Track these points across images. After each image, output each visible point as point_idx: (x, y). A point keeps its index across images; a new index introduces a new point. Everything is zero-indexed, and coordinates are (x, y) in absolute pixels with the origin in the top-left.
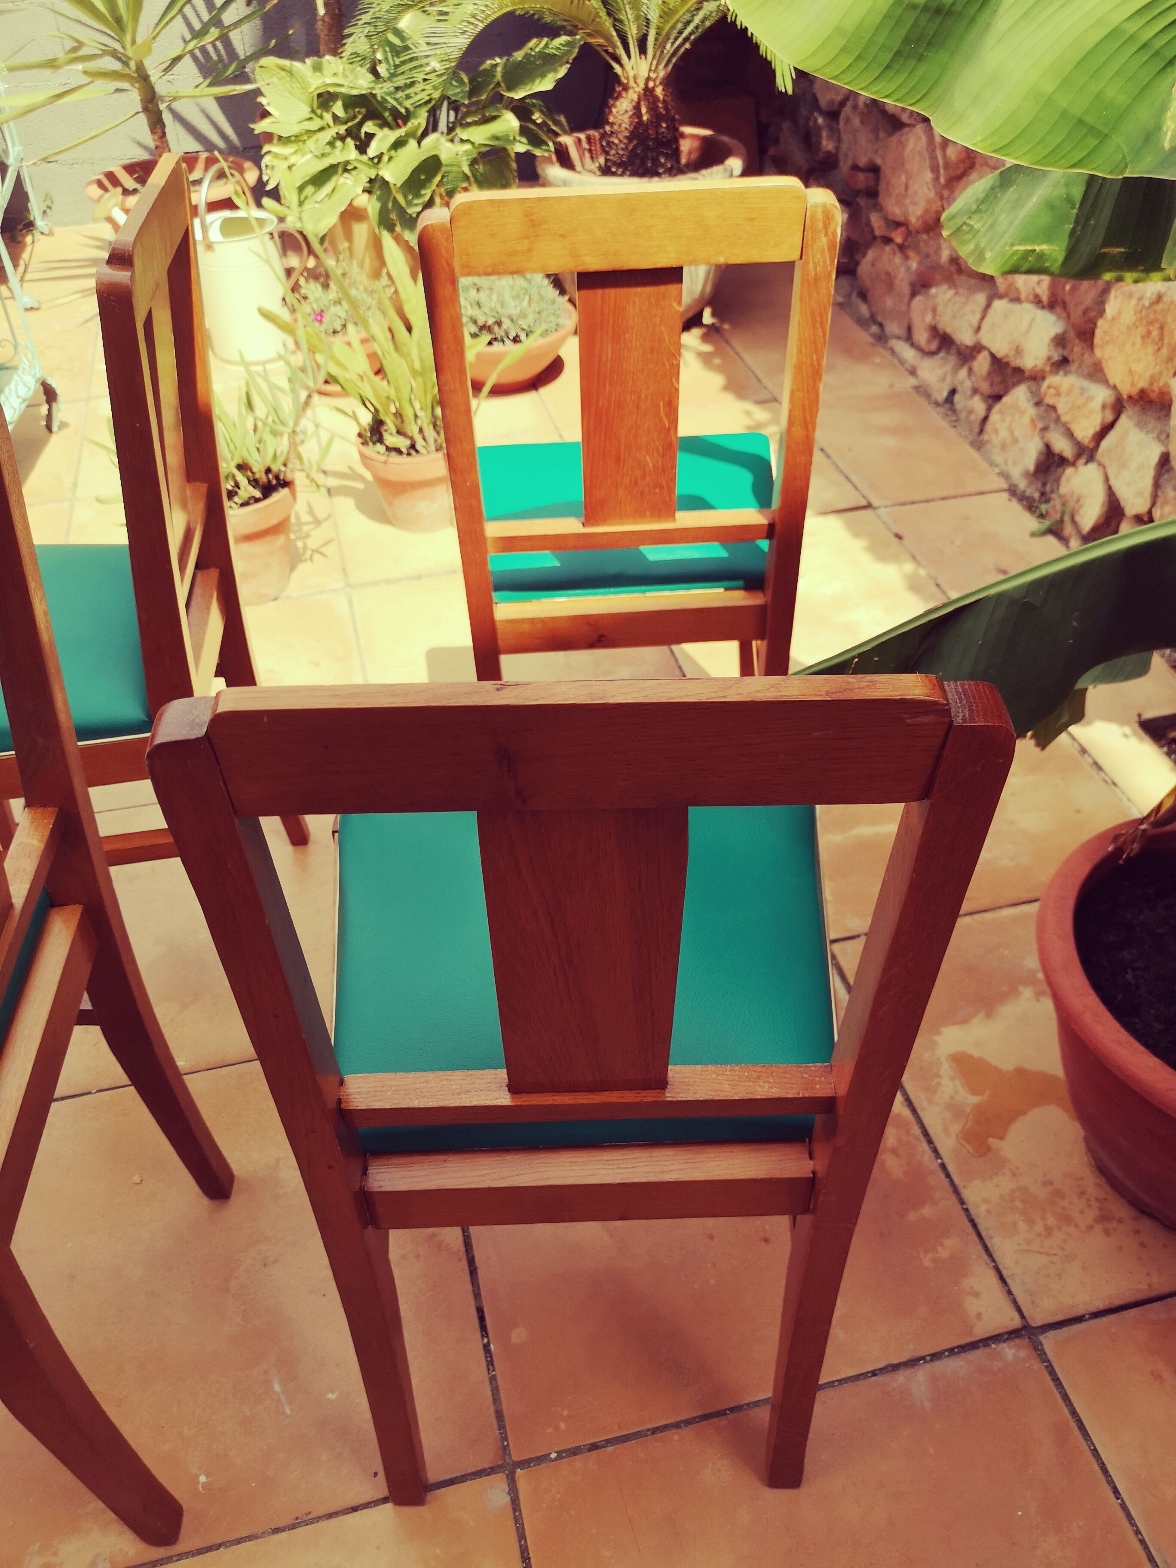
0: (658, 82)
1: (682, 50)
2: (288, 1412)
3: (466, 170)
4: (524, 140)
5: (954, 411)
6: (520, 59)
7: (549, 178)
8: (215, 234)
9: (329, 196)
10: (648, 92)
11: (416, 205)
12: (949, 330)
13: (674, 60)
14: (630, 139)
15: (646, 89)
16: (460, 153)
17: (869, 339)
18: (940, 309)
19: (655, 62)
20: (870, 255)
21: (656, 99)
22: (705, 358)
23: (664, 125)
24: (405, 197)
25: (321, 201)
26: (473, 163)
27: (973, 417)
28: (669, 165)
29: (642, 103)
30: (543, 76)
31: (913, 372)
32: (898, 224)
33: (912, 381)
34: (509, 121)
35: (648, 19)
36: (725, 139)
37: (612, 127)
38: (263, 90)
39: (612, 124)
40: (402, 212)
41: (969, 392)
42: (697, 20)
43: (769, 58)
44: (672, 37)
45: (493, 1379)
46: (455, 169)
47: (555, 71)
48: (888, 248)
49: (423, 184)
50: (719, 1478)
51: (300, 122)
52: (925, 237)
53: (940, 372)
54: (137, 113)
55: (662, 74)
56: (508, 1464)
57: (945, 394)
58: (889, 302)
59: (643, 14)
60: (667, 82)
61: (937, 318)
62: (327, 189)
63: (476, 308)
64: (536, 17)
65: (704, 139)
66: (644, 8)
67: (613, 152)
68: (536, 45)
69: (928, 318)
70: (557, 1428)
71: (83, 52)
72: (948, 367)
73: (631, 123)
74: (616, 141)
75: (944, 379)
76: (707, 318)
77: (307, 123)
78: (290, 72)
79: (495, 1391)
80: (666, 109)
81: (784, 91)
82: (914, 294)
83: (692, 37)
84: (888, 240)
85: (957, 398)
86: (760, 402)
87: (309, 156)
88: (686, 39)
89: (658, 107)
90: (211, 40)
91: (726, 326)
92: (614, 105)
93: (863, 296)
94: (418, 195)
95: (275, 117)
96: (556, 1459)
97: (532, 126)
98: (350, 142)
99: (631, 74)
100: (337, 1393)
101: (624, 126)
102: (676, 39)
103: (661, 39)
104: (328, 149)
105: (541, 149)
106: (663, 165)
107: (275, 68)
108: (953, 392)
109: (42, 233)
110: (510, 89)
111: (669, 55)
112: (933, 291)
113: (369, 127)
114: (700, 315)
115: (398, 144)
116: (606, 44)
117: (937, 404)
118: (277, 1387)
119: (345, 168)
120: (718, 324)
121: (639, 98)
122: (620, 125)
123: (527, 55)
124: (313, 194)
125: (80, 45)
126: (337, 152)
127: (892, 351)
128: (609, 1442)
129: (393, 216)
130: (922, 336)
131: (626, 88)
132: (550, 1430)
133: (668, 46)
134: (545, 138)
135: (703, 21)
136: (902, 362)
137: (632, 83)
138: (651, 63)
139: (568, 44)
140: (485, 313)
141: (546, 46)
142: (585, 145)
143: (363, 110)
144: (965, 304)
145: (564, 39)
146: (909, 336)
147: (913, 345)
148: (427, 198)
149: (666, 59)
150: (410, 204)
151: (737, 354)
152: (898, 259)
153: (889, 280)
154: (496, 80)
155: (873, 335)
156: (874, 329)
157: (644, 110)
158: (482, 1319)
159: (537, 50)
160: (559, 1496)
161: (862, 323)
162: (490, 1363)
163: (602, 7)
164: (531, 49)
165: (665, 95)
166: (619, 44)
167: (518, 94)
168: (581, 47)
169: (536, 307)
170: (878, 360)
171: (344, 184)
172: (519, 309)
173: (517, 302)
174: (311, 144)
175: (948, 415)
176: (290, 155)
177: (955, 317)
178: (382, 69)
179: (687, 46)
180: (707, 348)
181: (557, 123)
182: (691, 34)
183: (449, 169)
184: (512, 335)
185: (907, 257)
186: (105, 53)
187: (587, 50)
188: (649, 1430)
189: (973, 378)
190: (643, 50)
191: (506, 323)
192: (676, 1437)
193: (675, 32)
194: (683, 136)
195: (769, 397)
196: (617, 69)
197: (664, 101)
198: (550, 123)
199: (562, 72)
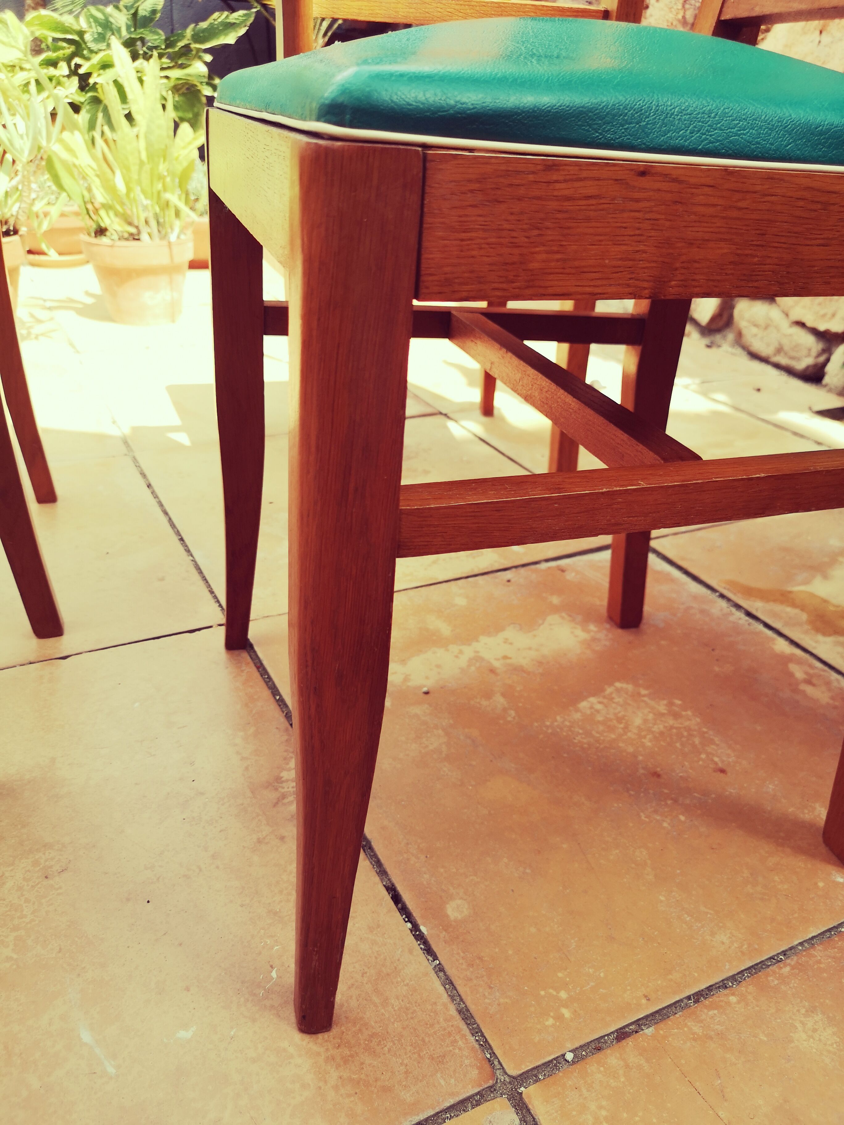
2: (111, 1070)
6: (205, 26)
30: (226, 34)
45: (440, 969)
47: (236, 31)
50: (820, 1040)
56: (504, 1083)
68: (218, 17)
70: (559, 1017)
79: (448, 983)
96: (574, 1062)
100: (194, 1029)
118: (86, 1036)
123: (211, 24)
128: (640, 1024)
132: (550, 1022)
139: (245, 15)
141: (227, 17)
145: (242, 12)
154: (186, 38)
158: (396, 898)
159: (220, 20)
160: (604, 1113)
162: (429, 951)
164: (214, 20)
188: (689, 998)
192: (733, 999)
199: (242, 31)
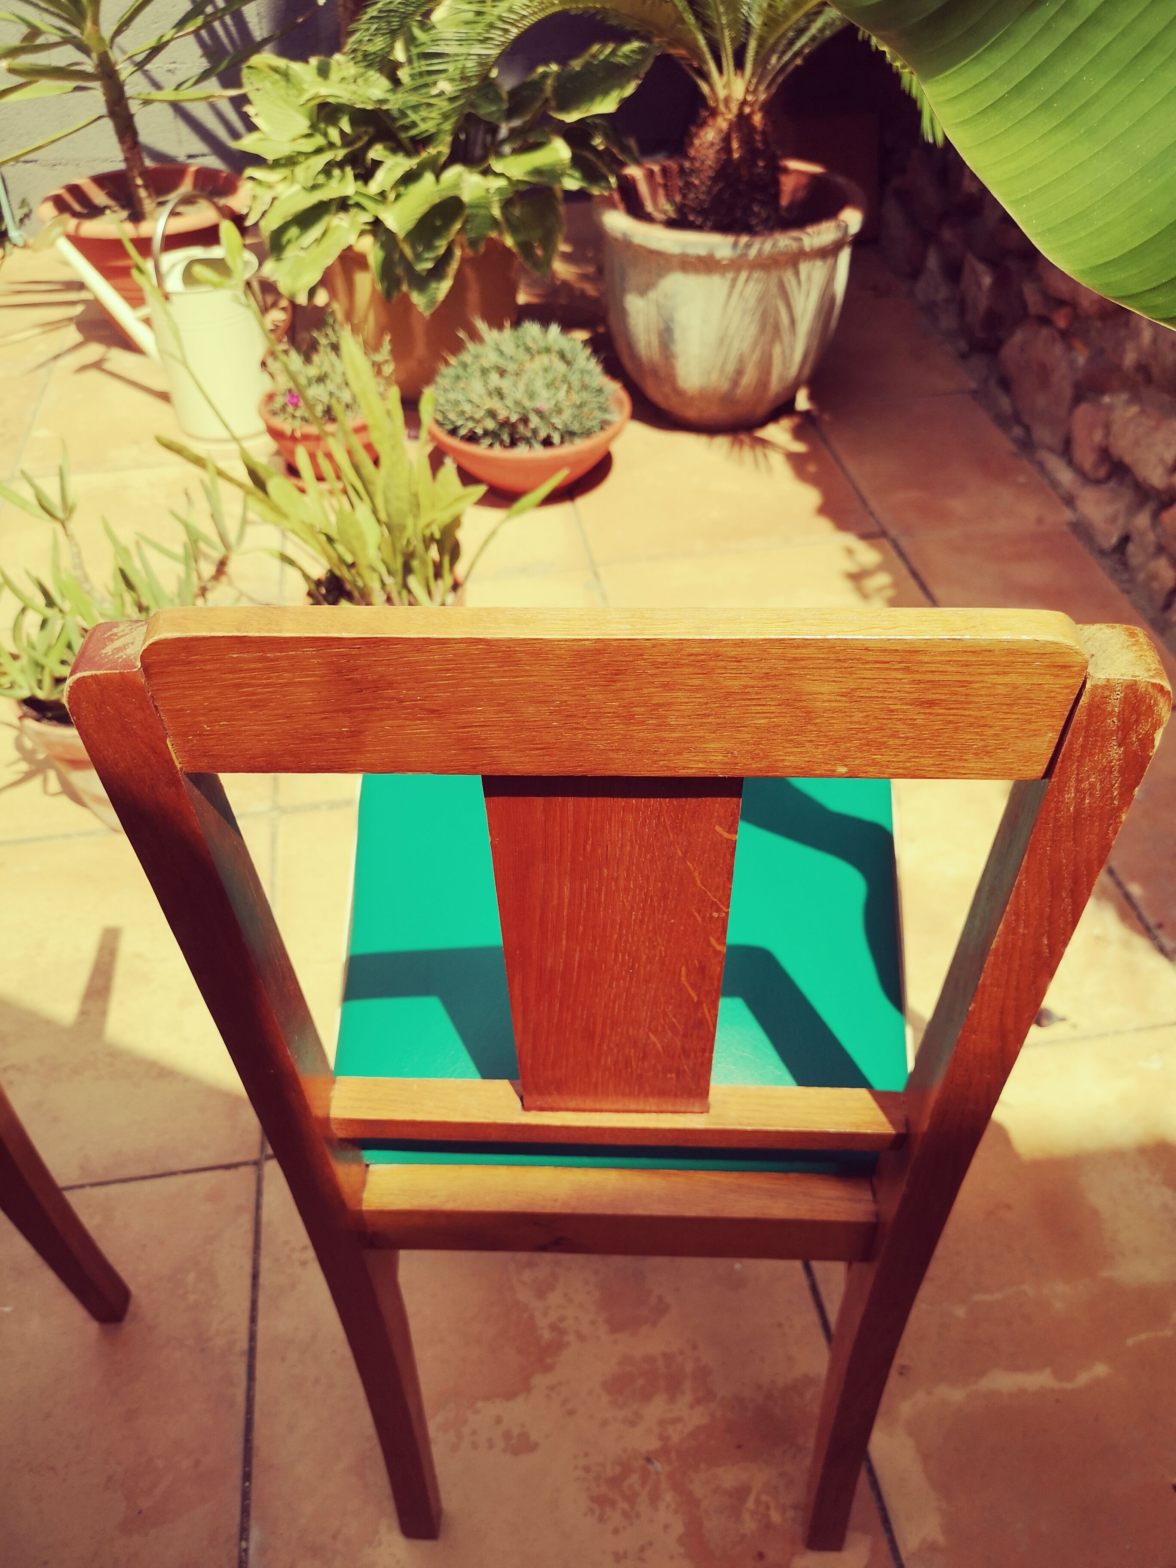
0: (757, 107)
1: (791, 67)
3: (496, 212)
4: (577, 174)
5: (1125, 565)
6: (578, 69)
7: (605, 227)
8: (174, 282)
9: (318, 241)
10: (742, 121)
11: (427, 260)
12: (1127, 459)
13: (780, 79)
14: (714, 180)
15: (740, 115)
16: (492, 191)
17: (1011, 447)
18: (1115, 428)
19: (754, 81)
20: (1019, 336)
21: (753, 128)
22: (796, 461)
23: (761, 164)
24: (413, 248)
25: (308, 248)
26: (506, 205)
27: (1156, 585)
28: (764, 215)
29: (734, 136)
30: (606, 93)
31: (1070, 501)
32: (1061, 303)
33: (1068, 515)
34: (557, 151)
35: (748, 24)
36: (840, 180)
37: (692, 163)
38: (251, 96)
39: (693, 159)
40: (409, 268)
41: (1151, 549)
42: (814, 29)
43: (914, 96)
44: (781, 48)
46: (482, 212)
47: (622, 87)
48: (1045, 332)
49: (438, 232)
51: (294, 140)
52: (1099, 324)
53: (1109, 510)
54: (100, 118)
55: (763, 97)
57: (1114, 540)
58: (1041, 401)
59: (743, 17)
60: (767, 108)
61: (1111, 439)
62: (315, 232)
63: (496, 399)
64: (599, 17)
65: (813, 177)
66: (745, 9)
67: (692, 196)
68: (601, 51)
69: (1098, 436)
71: (40, 40)
72: (1120, 506)
73: (718, 160)
74: (696, 182)
75: (1113, 520)
76: (802, 402)
77: (304, 141)
78: (286, 75)
80: (765, 141)
81: (931, 140)
82: (1078, 399)
83: (807, 51)
84: (1045, 321)
85: (1131, 548)
86: (865, 536)
87: (297, 187)
88: (796, 55)
89: (754, 139)
90: (192, 29)
91: (826, 417)
92: (696, 135)
93: (1006, 384)
94: (430, 247)
95: (263, 133)
97: (589, 155)
98: (349, 171)
99: (722, 93)
101: (709, 163)
102: (784, 53)
103: (763, 52)
104: (321, 179)
105: (599, 186)
106: (758, 215)
107: (267, 70)
108: (1125, 539)
109: (15, 245)
110: (564, 107)
111: (774, 73)
112: (1107, 399)
113: (377, 152)
114: (792, 400)
115: (409, 178)
116: (690, 58)
117: (1102, 553)
119: (343, 205)
120: (815, 413)
121: (730, 128)
122: (703, 162)
123: (587, 65)
124: (298, 238)
125: (35, 32)
126: (334, 183)
127: (1041, 467)
129: (400, 271)
130: (1087, 458)
131: (714, 113)
133: (774, 60)
134: (604, 170)
135: (822, 30)
136: (1055, 485)
137: (722, 108)
138: (750, 82)
139: (641, 50)
140: (508, 407)
141: (613, 53)
142: (659, 179)
143: (371, 130)
144: (1156, 428)
145: (635, 45)
146: (1066, 450)
147: (1070, 463)
148: (441, 251)
149: (770, 78)
150: (418, 257)
151: (837, 460)
152: (1058, 349)
153: (1044, 374)
154: (543, 96)
155: (1016, 441)
156: (1018, 431)
157: (735, 145)
159: (602, 57)
161: (1003, 421)
163: (687, 8)
164: (592, 56)
165: (765, 125)
166: (708, 57)
167: (571, 117)
168: (658, 58)
169: (576, 398)
170: (1022, 479)
171: (338, 227)
172: (553, 402)
173: (553, 391)
174: (300, 171)
175: (1116, 571)
176: (278, 182)
177: (1137, 443)
178: (403, 74)
179: (799, 61)
180: (799, 447)
181: (625, 149)
182: (803, 47)
183: (475, 211)
184: (543, 434)
185: (1070, 348)
186: (65, 41)
187: (665, 62)
189: (1159, 530)
190: (739, 65)
191: (535, 421)
193: (785, 42)
194: (786, 171)
195: (876, 529)
196: (705, 88)
197: (763, 133)
198: (615, 151)
199: (630, 90)
